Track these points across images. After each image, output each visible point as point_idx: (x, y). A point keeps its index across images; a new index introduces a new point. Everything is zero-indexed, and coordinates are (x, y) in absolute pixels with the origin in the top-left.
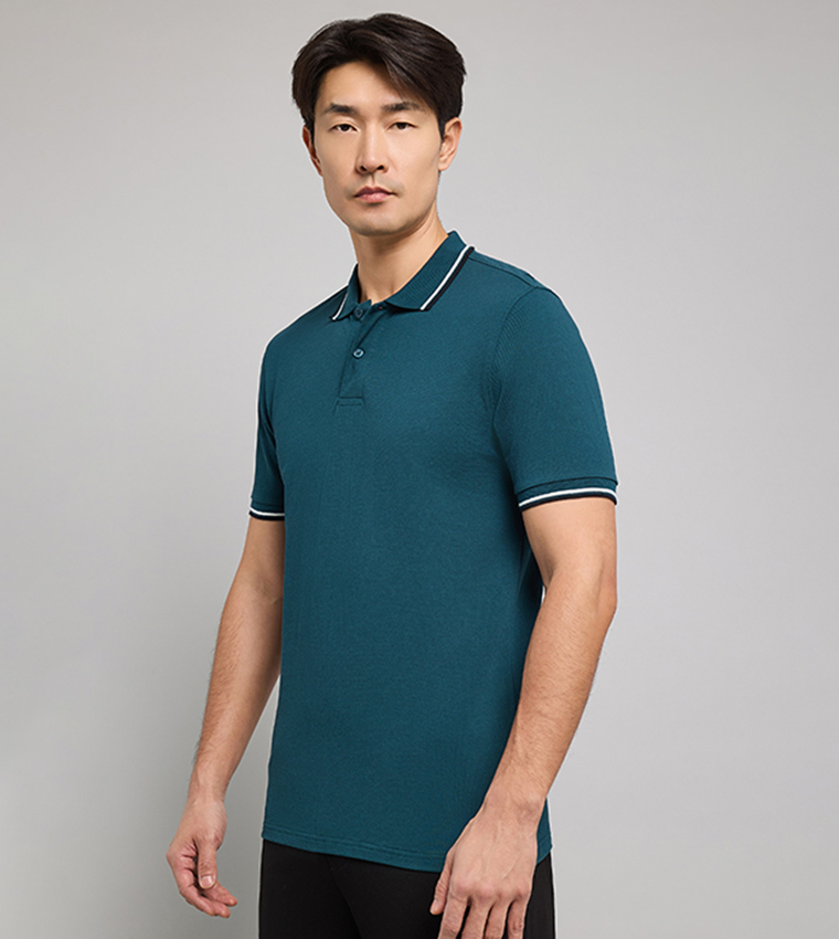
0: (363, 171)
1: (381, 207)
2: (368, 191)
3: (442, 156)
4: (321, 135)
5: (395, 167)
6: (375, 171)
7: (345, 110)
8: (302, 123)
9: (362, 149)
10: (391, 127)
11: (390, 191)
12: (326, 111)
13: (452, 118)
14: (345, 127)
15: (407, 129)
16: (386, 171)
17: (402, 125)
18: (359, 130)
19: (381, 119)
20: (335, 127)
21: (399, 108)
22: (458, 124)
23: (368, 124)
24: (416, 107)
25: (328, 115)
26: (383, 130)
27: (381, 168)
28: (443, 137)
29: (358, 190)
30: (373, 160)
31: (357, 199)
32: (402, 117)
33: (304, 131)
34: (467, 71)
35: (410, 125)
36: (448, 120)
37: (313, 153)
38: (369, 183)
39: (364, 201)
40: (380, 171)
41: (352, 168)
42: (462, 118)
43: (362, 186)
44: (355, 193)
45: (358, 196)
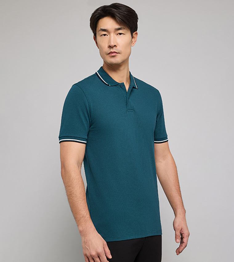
0: (110, 47)
1: (116, 57)
2: (112, 53)
3: (132, 42)
4: (98, 38)
5: (119, 46)
6: (113, 47)
7: (104, 30)
8: (93, 34)
9: (110, 41)
10: (117, 34)
11: (118, 52)
12: (99, 31)
13: (135, 32)
14: (105, 35)
15: (122, 35)
16: (116, 47)
17: (120, 34)
18: (109, 36)
19: (114, 32)
20: (102, 35)
21: (119, 29)
22: (137, 33)
23: (111, 34)
24: (124, 29)
25: (100, 32)
26: (115, 35)
27: (115, 46)
28: (132, 37)
29: (109, 52)
30: (112, 44)
31: (109, 55)
32: (120, 31)
33: (94, 37)
34: (139, 18)
35: (123, 34)
36: (134, 32)
37: (97, 43)
38: (112, 50)
39: (110, 55)
40: (115, 47)
41: (107, 46)
42: (138, 31)
43: (110, 51)
44: (108, 53)
45: (109, 54)
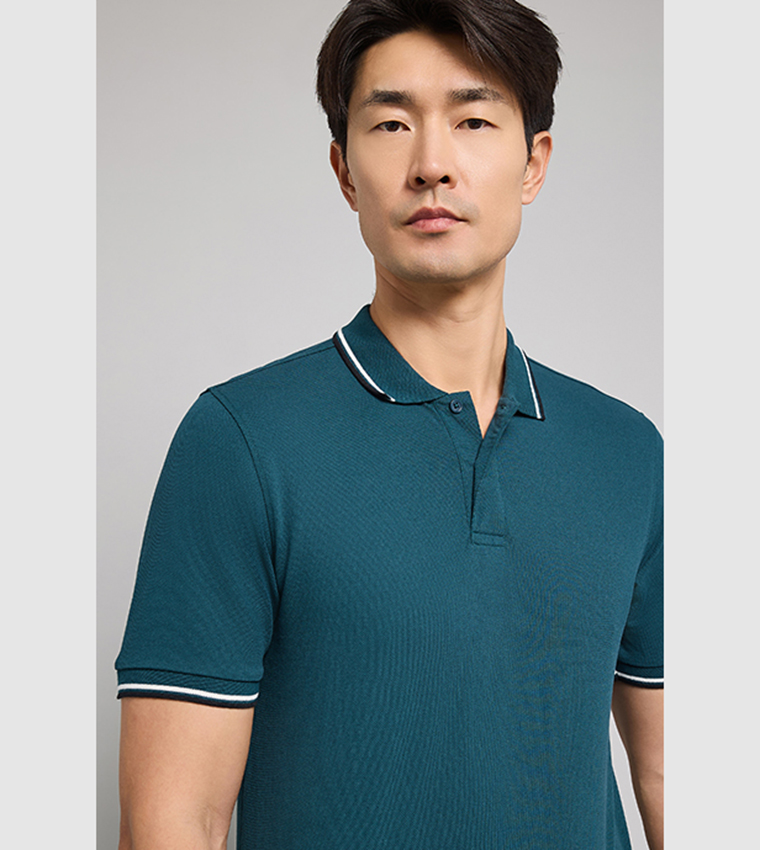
0: (419, 183)
1: (444, 239)
2: (428, 215)
3: (525, 184)
4: (358, 141)
5: (467, 182)
6: (435, 186)
7: (394, 99)
9: (419, 152)
10: (460, 126)
11: (459, 215)
12: (365, 104)
13: (541, 130)
14: (393, 126)
15: (483, 130)
16: (452, 188)
17: (475, 123)
18: (413, 129)
19: (446, 111)
20: (378, 127)
21: (472, 96)
22: (547, 142)
23: (424, 115)
25: (368, 109)
26: (448, 129)
27: (446, 180)
28: (531, 155)
29: (411, 213)
30: (435, 167)
31: (410, 227)
32: (477, 110)
35: (488, 124)
36: (537, 133)
38: (428, 202)
39: (420, 230)
40: (446, 185)
42: (553, 132)
43: (418, 207)
44: (405, 219)
45: (410, 222)
